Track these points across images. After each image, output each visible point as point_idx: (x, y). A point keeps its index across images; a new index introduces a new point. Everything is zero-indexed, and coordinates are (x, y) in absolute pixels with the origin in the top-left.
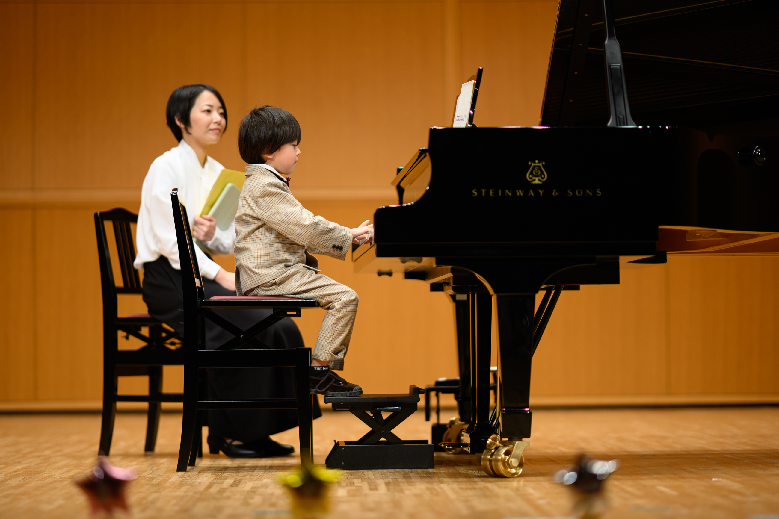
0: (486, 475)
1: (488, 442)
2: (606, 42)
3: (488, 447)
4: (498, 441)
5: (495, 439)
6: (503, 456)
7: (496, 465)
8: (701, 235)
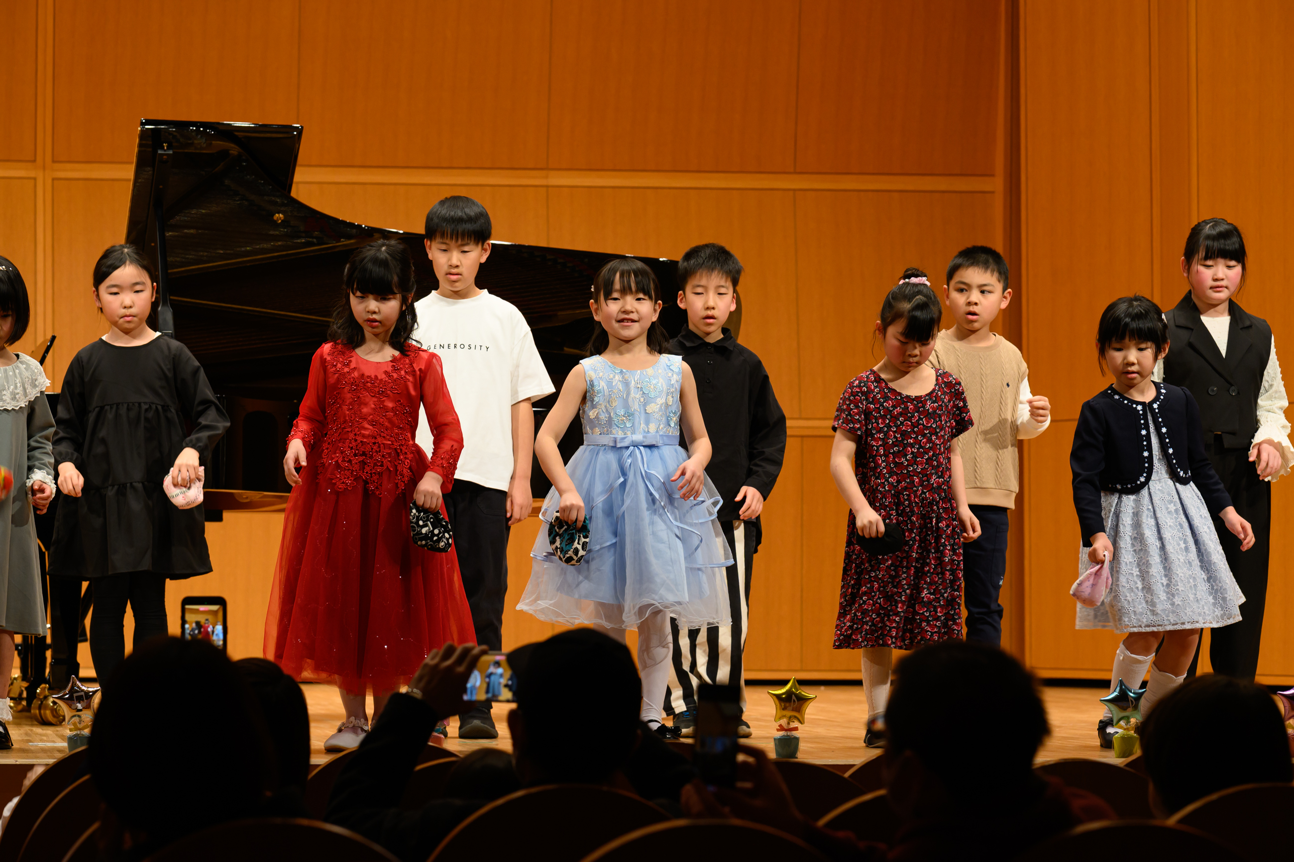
0: (36, 723)
1: (38, 691)
2: (159, 309)
3: (37, 696)
4: (47, 691)
5: (43, 689)
6: (51, 704)
7: (45, 714)
8: (247, 498)
